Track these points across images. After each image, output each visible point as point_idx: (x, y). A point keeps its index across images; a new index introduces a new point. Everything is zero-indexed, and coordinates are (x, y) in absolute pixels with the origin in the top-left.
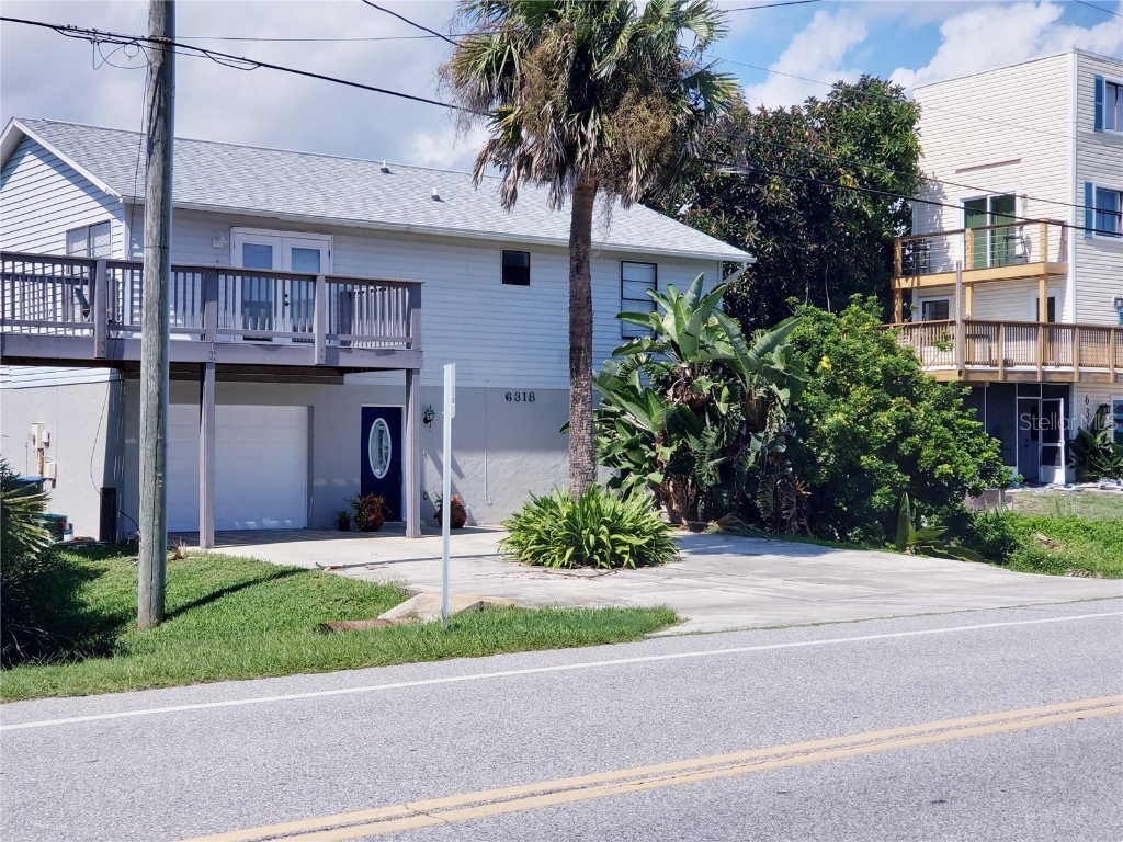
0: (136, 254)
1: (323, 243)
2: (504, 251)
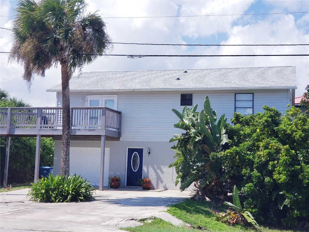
0: (59, 106)
1: (115, 98)
2: (181, 94)
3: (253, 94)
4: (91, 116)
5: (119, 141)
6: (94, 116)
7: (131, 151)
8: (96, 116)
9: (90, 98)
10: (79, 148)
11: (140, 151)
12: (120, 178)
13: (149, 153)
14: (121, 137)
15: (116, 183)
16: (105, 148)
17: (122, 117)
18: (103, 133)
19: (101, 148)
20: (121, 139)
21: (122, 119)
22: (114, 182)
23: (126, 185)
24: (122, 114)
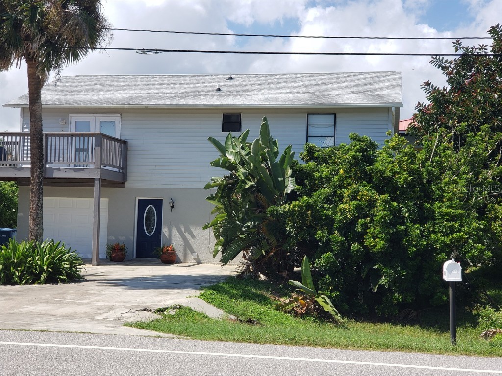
0: (25, 130)
1: (116, 118)
2: (223, 114)
3: (335, 114)
4: (78, 147)
5: (124, 187)
6: (82, 147)
7: (143, 204)
8: (86, 147)
9: (75, 118)
10: (59, 199)
11: (158, 204)
12: (125, 246)
13: (172, 207)
14: (128, 181)
15: (118, 253)
17: (129, 149)
18: (97, 175)
19: (93, 200)
20: (127, 184)
21: (128, 152)
22: (116, 252)
23: (135, 256)
24: (129, 145)
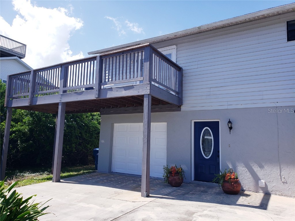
1: (172, 50)
2: (287, 22)
5: (181, 111)
7: (199, 126)
11: (214, 126)
12: (182, 169)
13: (231, 128)
14: (183, 105)
15: (175, 177)
16: (151, 123)
18: (145, 91)
20: (183, 108)
21: (184, 78)
22: (172, 176)
23: (193, 179)
24: (184, 72)
